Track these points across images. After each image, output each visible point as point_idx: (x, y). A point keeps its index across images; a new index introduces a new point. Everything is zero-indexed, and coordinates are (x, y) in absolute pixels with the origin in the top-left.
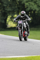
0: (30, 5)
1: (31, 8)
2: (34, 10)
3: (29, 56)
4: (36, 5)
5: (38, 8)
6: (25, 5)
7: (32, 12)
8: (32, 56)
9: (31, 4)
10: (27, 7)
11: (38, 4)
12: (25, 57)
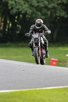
0: (16, 5)
1: (18, 9)
2: (23, 12)
3: (16, 90)
4: (27, 4)
5: (30, 9)
6: (9, 5)
7: (21, 16)
8: (22, 90)
9: (19, 3)
10: (12, 8)
11: (30, 3)
12: (10, 92)
